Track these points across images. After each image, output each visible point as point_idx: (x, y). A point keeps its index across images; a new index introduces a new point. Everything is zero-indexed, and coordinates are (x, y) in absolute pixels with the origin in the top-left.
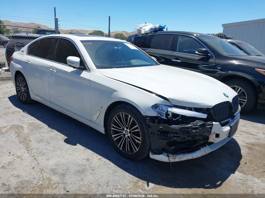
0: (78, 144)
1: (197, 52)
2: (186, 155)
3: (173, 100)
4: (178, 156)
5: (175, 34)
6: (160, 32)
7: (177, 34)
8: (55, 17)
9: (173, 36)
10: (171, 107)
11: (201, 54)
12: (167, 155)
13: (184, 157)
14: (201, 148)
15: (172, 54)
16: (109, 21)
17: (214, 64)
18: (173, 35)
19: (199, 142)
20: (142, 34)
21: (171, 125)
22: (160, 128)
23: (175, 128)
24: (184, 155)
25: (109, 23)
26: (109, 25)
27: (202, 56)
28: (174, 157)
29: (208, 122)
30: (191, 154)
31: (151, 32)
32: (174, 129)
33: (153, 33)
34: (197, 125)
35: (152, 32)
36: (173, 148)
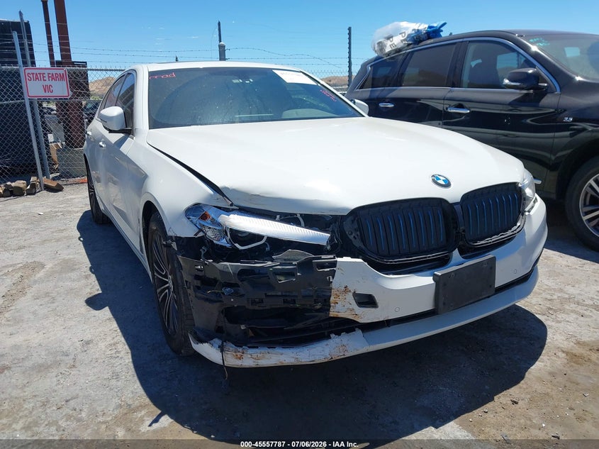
0: (107, 308)
1: (506, 81)
2: (278, 350)
3: (235, 191)
4: (251, 351)
5: (461, 40)
6: (429, 41)
7: (465, 40)
8: (220, 41)
9: (455, 46)
10: (228, 211)
11: (518, 84)
12: (219, 347)
13: (267, 356)
14: (333, 335)
15: (449, 95)
16: (350, 38)
17: (552, 110)
18: (455, 43)
19: (313, 317)
20: (388, 54)
21: (218, 263)
22: (198, 270)
23: (227, 270)
24: (270, 350)
25: (350, 43)
26: (350, 48)
27: (525, 92)
28: (239, 354)
29: (323, 257)
30: (292, 350)
31: (409, 45)
32: (224, 273)
33: (411, 46)
34: (291, 264)
35: (411, 44)
36: (243, 327)
